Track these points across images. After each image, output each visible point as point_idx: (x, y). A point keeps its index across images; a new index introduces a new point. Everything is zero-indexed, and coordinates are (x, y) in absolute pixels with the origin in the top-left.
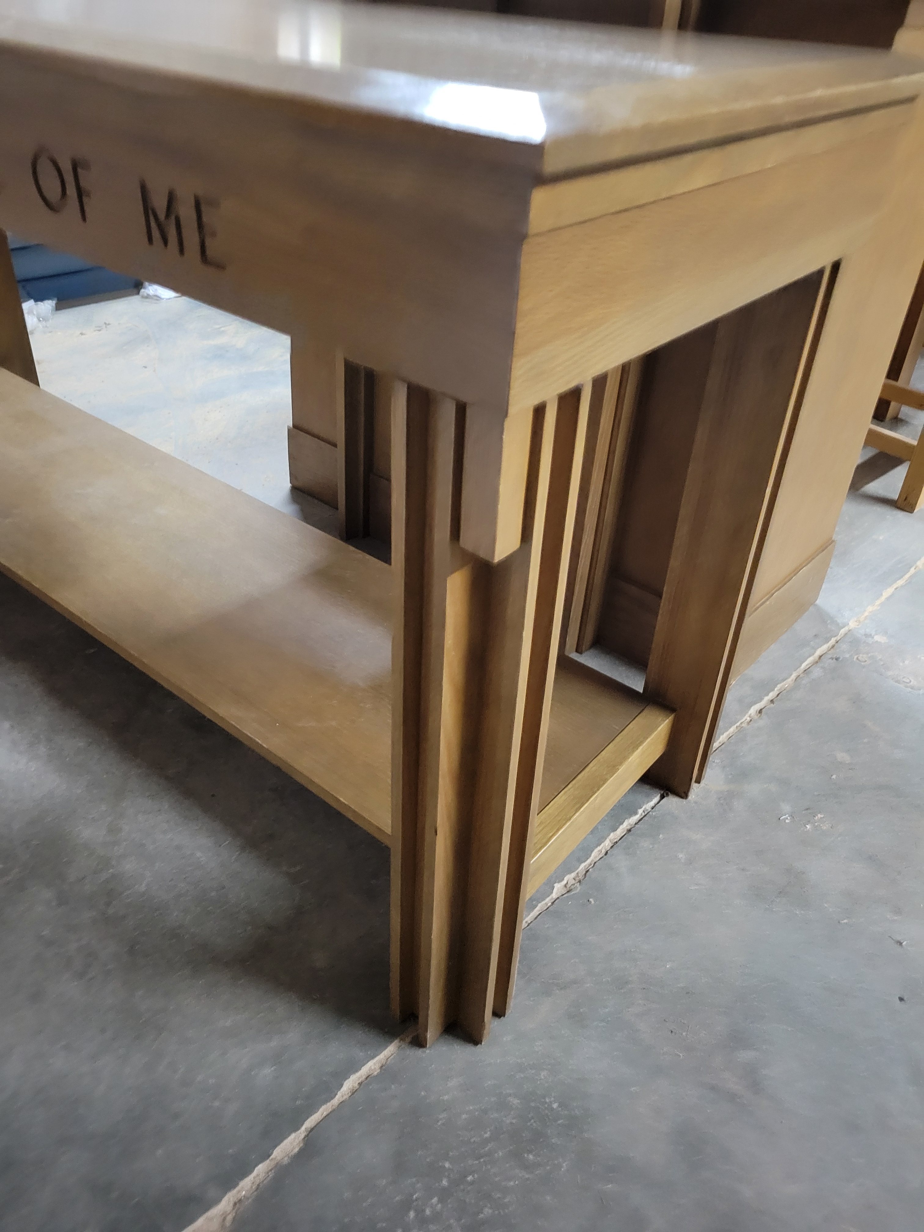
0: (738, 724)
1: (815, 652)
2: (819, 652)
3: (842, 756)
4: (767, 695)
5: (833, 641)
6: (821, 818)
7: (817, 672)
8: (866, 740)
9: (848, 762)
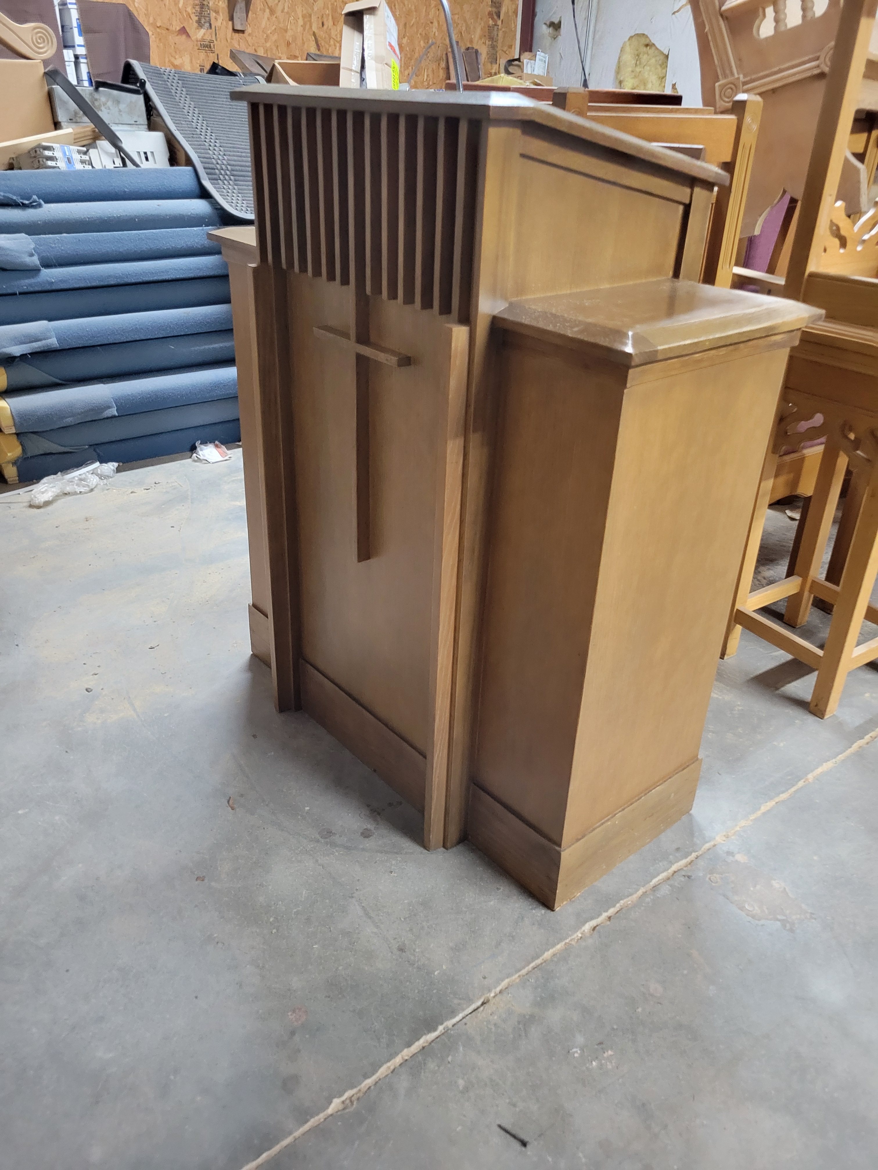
0: (567, 941)
1: (671, 867)
2: (674, 868)
3: (656, 988)
4: (606, 911)
5: (694, 855)
6: (611, 1055)
7: (665, 890)
8: (685, 972)
9: (659, 995)
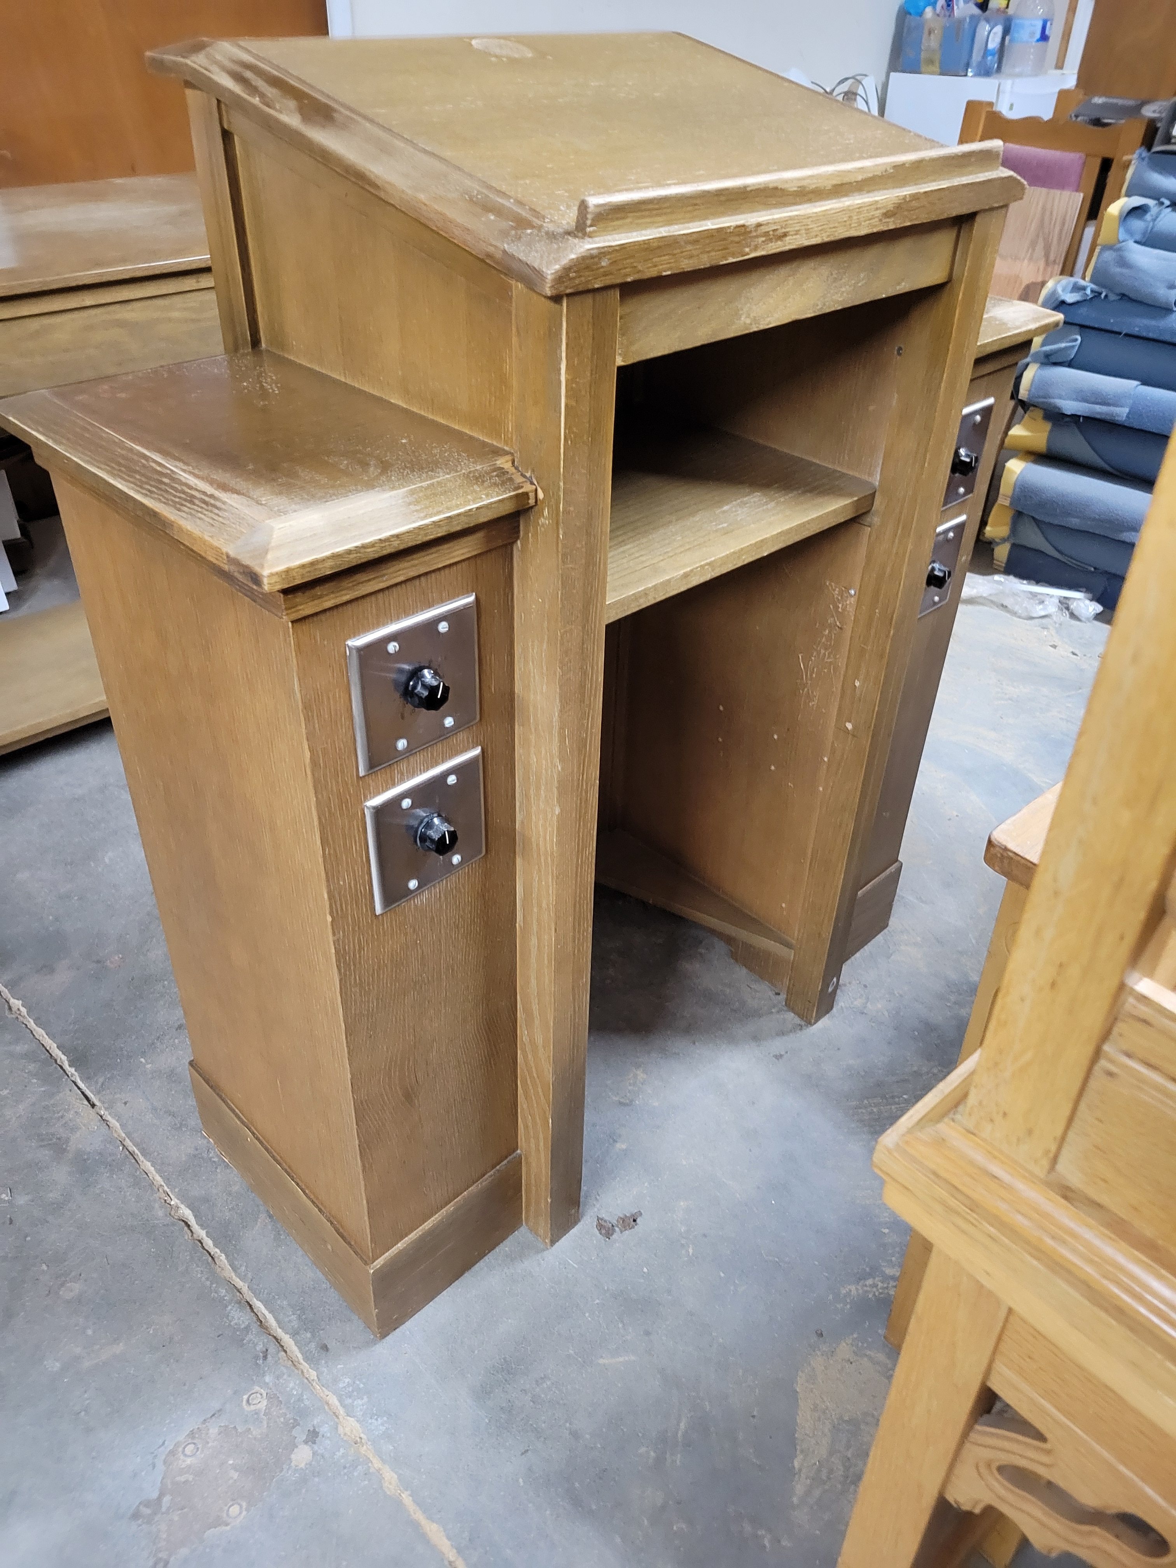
0: (165, 1187)
1: (287, 1333)
2: (285, 1337)
3: (72, 1290)
4: (211, 1237)
8: (90, 1332)
9: (61, 1293)
